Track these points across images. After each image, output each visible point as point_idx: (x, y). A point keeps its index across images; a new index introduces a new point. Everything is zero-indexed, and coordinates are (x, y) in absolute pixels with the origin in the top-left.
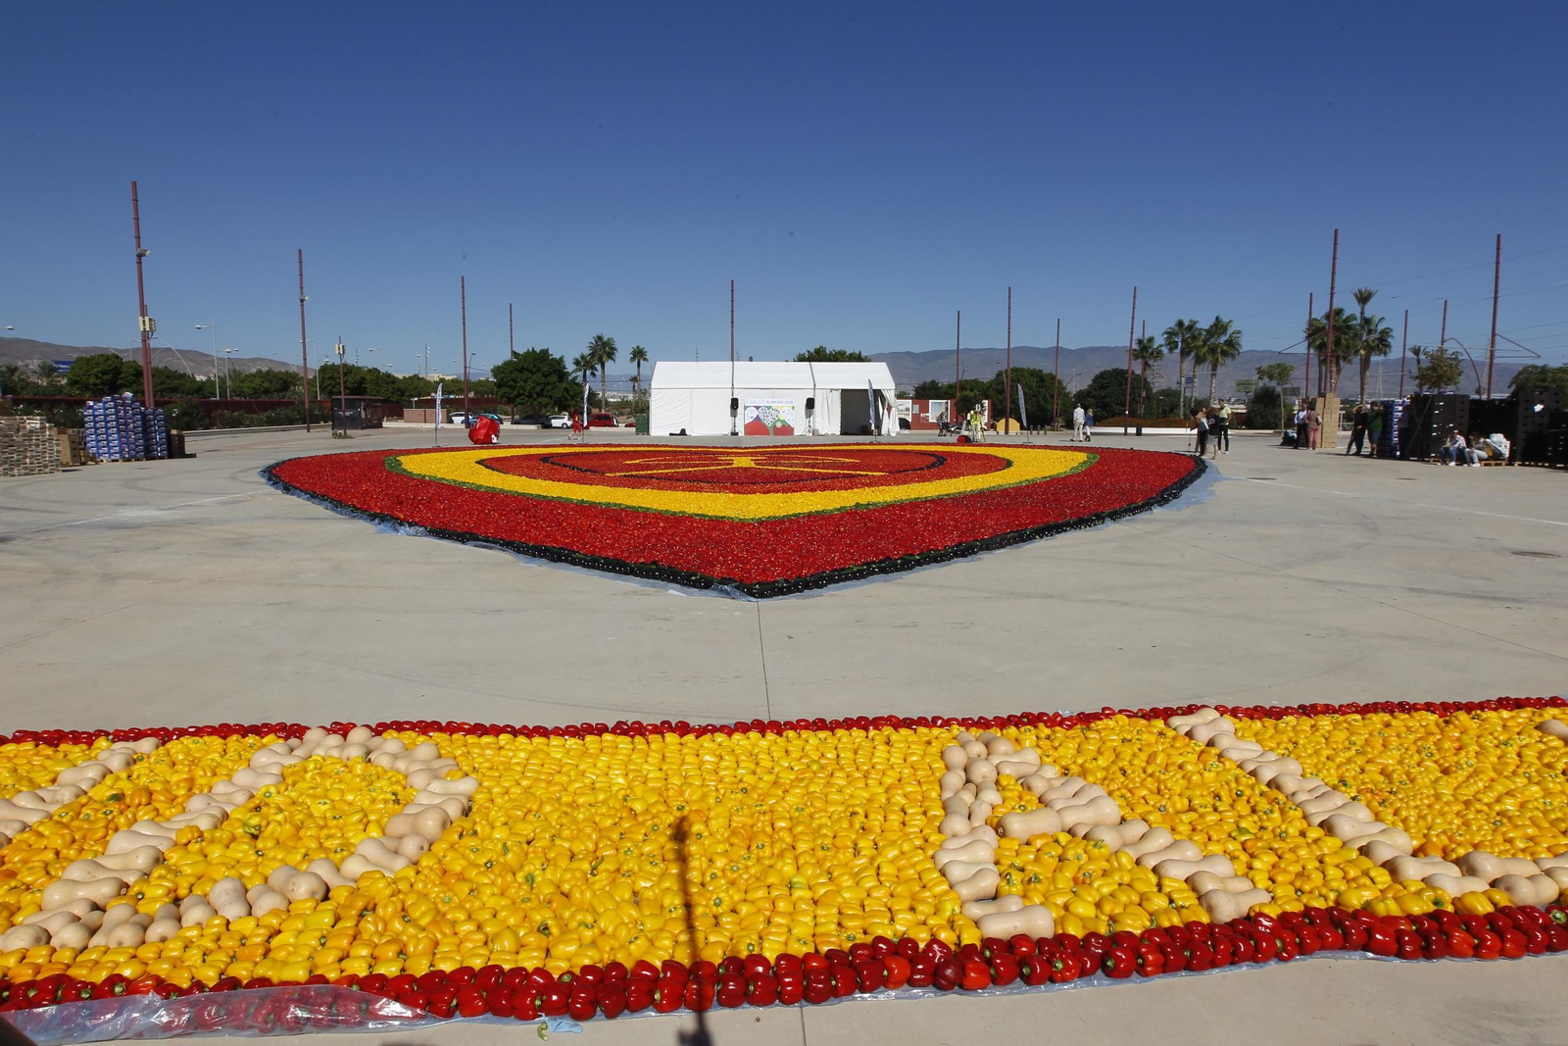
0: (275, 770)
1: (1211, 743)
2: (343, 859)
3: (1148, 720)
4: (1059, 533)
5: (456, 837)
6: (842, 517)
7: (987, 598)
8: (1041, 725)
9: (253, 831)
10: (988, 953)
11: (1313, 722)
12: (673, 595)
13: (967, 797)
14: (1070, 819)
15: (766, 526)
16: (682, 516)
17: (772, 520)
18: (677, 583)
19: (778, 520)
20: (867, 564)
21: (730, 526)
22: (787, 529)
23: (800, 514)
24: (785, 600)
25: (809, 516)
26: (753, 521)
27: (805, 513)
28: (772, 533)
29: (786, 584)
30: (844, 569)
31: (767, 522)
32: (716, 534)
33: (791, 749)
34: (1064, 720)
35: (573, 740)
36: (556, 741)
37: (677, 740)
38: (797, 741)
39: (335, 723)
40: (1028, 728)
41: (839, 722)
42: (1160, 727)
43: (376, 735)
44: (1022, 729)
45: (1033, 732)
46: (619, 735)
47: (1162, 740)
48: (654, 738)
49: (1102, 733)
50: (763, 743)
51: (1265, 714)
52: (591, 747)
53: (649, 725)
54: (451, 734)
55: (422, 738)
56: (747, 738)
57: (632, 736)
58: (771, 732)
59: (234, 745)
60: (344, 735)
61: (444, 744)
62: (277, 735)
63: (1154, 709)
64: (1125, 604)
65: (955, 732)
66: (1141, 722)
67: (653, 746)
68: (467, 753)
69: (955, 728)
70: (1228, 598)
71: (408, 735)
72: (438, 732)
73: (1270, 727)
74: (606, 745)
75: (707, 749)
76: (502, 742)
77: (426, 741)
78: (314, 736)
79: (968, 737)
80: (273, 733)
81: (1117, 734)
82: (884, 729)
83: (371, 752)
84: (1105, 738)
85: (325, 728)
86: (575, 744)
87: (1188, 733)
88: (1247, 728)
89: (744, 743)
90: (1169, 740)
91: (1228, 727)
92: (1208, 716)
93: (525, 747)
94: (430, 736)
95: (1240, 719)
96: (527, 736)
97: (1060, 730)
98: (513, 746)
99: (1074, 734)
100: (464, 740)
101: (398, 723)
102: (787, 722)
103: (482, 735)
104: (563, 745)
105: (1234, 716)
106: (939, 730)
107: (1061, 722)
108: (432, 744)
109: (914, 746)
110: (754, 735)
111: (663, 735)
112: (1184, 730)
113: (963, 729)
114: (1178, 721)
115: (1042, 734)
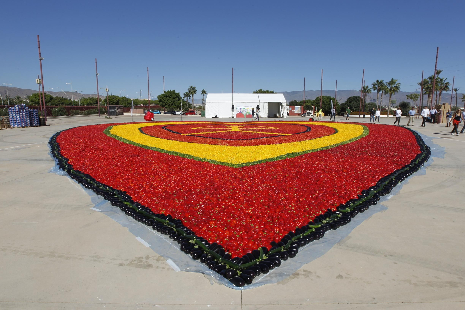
6: (282, 162)
15: (246, 171)
16: (203, 162)
17: (248, 165)
18: (179, 243)
19: (251, 166)
20: (318, 219)
21: (226, 170)
22: (257, 173)
23: (261, 161)
24: (266, 283)
25: (266, 163)
26: (238, 166)
27: (264, 160)
28: (249, 178)
29: (265, 257)
30: (304, 229)
31: (246, 167)
32: (218, 178)
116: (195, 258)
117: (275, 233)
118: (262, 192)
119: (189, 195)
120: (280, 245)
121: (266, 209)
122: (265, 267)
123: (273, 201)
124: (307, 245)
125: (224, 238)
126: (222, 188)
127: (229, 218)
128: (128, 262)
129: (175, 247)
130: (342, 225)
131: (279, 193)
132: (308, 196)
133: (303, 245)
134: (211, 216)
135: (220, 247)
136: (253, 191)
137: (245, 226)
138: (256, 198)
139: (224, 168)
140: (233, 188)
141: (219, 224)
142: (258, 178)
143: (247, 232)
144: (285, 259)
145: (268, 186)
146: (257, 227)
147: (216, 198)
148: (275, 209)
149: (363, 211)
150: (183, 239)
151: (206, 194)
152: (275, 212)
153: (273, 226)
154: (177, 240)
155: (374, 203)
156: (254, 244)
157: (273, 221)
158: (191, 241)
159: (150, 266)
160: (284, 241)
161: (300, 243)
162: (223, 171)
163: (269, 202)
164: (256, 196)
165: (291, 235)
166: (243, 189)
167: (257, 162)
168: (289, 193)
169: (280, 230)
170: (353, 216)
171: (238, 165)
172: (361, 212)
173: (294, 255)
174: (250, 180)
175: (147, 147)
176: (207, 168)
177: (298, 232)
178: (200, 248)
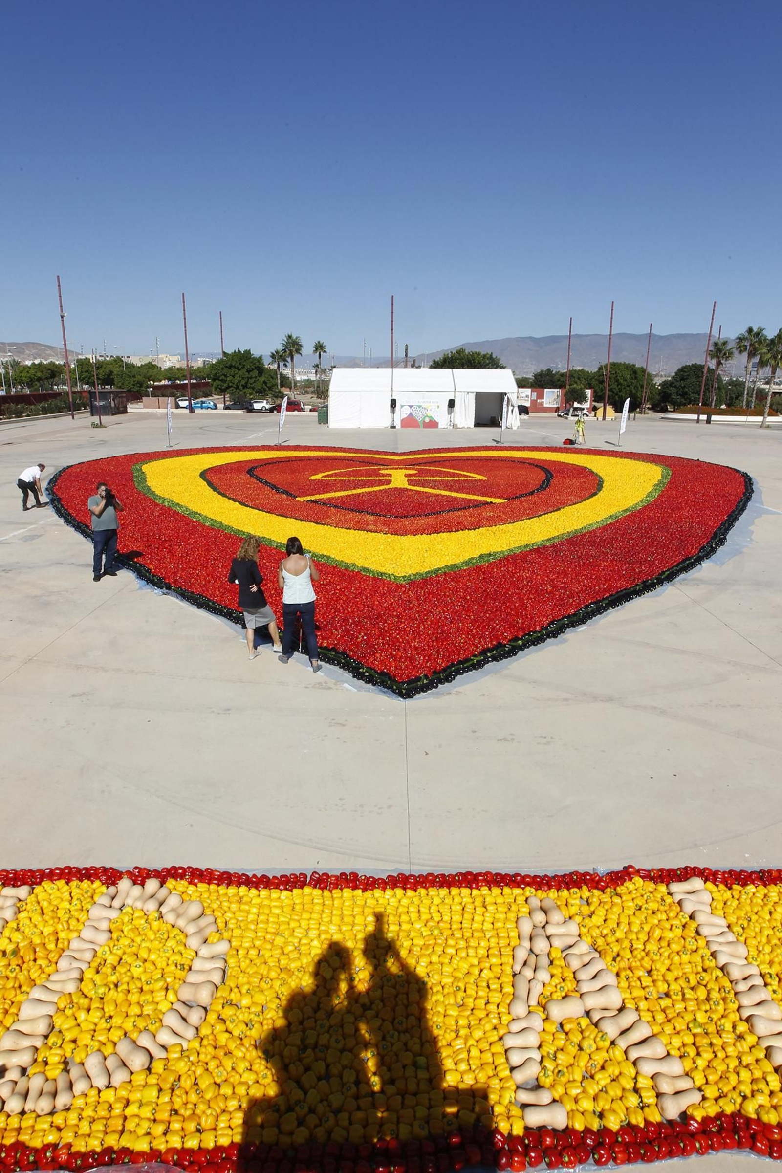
0: (104, 925)
1: (692, 917)
2: (157, 1030)
3: (655, 883)
4: (628, 601)
5: (221, 1007)
6: (469, 573)
7: (566, 700)
8: (585, 888)
9: (101, 996)
10: (527, 1141)
11: (766, 891)
12: (347, 690)
13: (528, 973)
14: (591, 1002)
15: (414, 588)
16: (353, 571)
17: (419, 578)
18: (349, 672)
19: (422, 579)
20: (484, 652)
21: (388, 588)
22: (429, 594)
23: (439, 569)
24: (425, 698)
25: (445, 573)
26: (404, 580)
28: (418, 600)
29: (425, 682)
30: (467, 660)
31: (414, 582)
32: (378, 601)
33: (422, 909)
34: (601, 880)
35: (285, 893)
36: (275, 893)
37: (350, 895)
38: (427, 902)
39: (136, 868)
40: (576, 889)
41: (453, 877)
42: (663, 893)
43: (162, 884)
44: (572, 891)
45: (579, 895)
46: (315, 887)
47: (662, 908)
48: (336, 893)
49: (624, 898)
50: (405, 902)
51: (736, 879)
52: (297, 902)
53: (333, 876)
54: (209, 884)
55: (192, 888)
56: (395, 895)
57: (322, 889)
58: (410, 888)
59: (76, 892)
60: (143, 884)
61: (205, 895)
62: (101, 881)
63: (661, 870)
64: (663, 712)
65: (528, 894)
66: (651, 886)
67: (336, 902)
68: (220, 907)
69: (528, 888)
70: (739, 705)
71: (182, 884)
72: (201, 881)
73: (736, 897)
74: (307, 899)
75: (370, 907)
76: (241, 894)
77: (194, 891)
78: (125, 884)
79: (535, 902)
80: (98, 878)
81: (633, 900)
82: (482, 889)
83: (161, 904)
84: (625, 904)
85: (130, 874)
86: (287, 898)
87: (680, 903)
88: (720, 898)
89: (393, 902)
90: (666, 908)
91: (707, 898)
92: (697, 883)
93: (256, 901)
94: (196, 885)
95: (717, 886)
96: (257, 888)
97: (596, 892)
98: (249, 900)
99: (606, 898)
100: (218, 891)
101: (174, 868)
102: (421, 876)
103: (228, 885)
104: (279, 898)
105: (714, 882)
106: (517, 891)
107: (598, 882)
108: (198, 894)
109: (500, 909)
110: (399, 892)
111: (341, 889)
112: (677, 898)
113: (533, 890)
114: (676, 887)
115: (584, 897)
116: (367, 682)
117: (438, 664)
118: (432, 621)
119: (346, 624)
120: (439, 673)
121: (433, 641)
122: (424, 689)
123: (443, 632)
124: (465, 675)
125: (390, 668)
126: (384, 615)
127: (395, 651)
128: (311, 686)
129: (348, 676)
130: (507, 658)
131: (451, 622)
132: (484, 627)
133: (462, 674)
134: (375, 648)
135: (387, 674)
136: (421, 620)
137: (409, 658)
138: (424, 629)
139: (384, 584)
140: (397, 616)
141: (385, 656)
142: (430, 602)
143: (412, 663)
144: (441, 683)
145: (440, 613)
146: (422, 658)
147: (378, 628)
148: (443, 642)
149: (536, 645)
150: (353, 668)
151: (366, 622)
152: (442, 644)
153: (437, 658)
154: (348, 669)
155: (555, 637)
156: (417, 672)
157: (438, 652)
158: (361, 670)
159: (330, 688)
160: (445, 670)
161: (458, 673)
162: (383, 589)
163: (438, 633)
164: (424, 625)
165: (453, 665)
166: (410, 617)
167: (432, 572)
168: (463, 623)
169: (443, 662)
170: (523, 650)
171: (404, 577)
172: (535, 645)
173: (450, 681)
174: (419, 604)
176: (360, 582)
177: (460, 662)
178: (370, 675)
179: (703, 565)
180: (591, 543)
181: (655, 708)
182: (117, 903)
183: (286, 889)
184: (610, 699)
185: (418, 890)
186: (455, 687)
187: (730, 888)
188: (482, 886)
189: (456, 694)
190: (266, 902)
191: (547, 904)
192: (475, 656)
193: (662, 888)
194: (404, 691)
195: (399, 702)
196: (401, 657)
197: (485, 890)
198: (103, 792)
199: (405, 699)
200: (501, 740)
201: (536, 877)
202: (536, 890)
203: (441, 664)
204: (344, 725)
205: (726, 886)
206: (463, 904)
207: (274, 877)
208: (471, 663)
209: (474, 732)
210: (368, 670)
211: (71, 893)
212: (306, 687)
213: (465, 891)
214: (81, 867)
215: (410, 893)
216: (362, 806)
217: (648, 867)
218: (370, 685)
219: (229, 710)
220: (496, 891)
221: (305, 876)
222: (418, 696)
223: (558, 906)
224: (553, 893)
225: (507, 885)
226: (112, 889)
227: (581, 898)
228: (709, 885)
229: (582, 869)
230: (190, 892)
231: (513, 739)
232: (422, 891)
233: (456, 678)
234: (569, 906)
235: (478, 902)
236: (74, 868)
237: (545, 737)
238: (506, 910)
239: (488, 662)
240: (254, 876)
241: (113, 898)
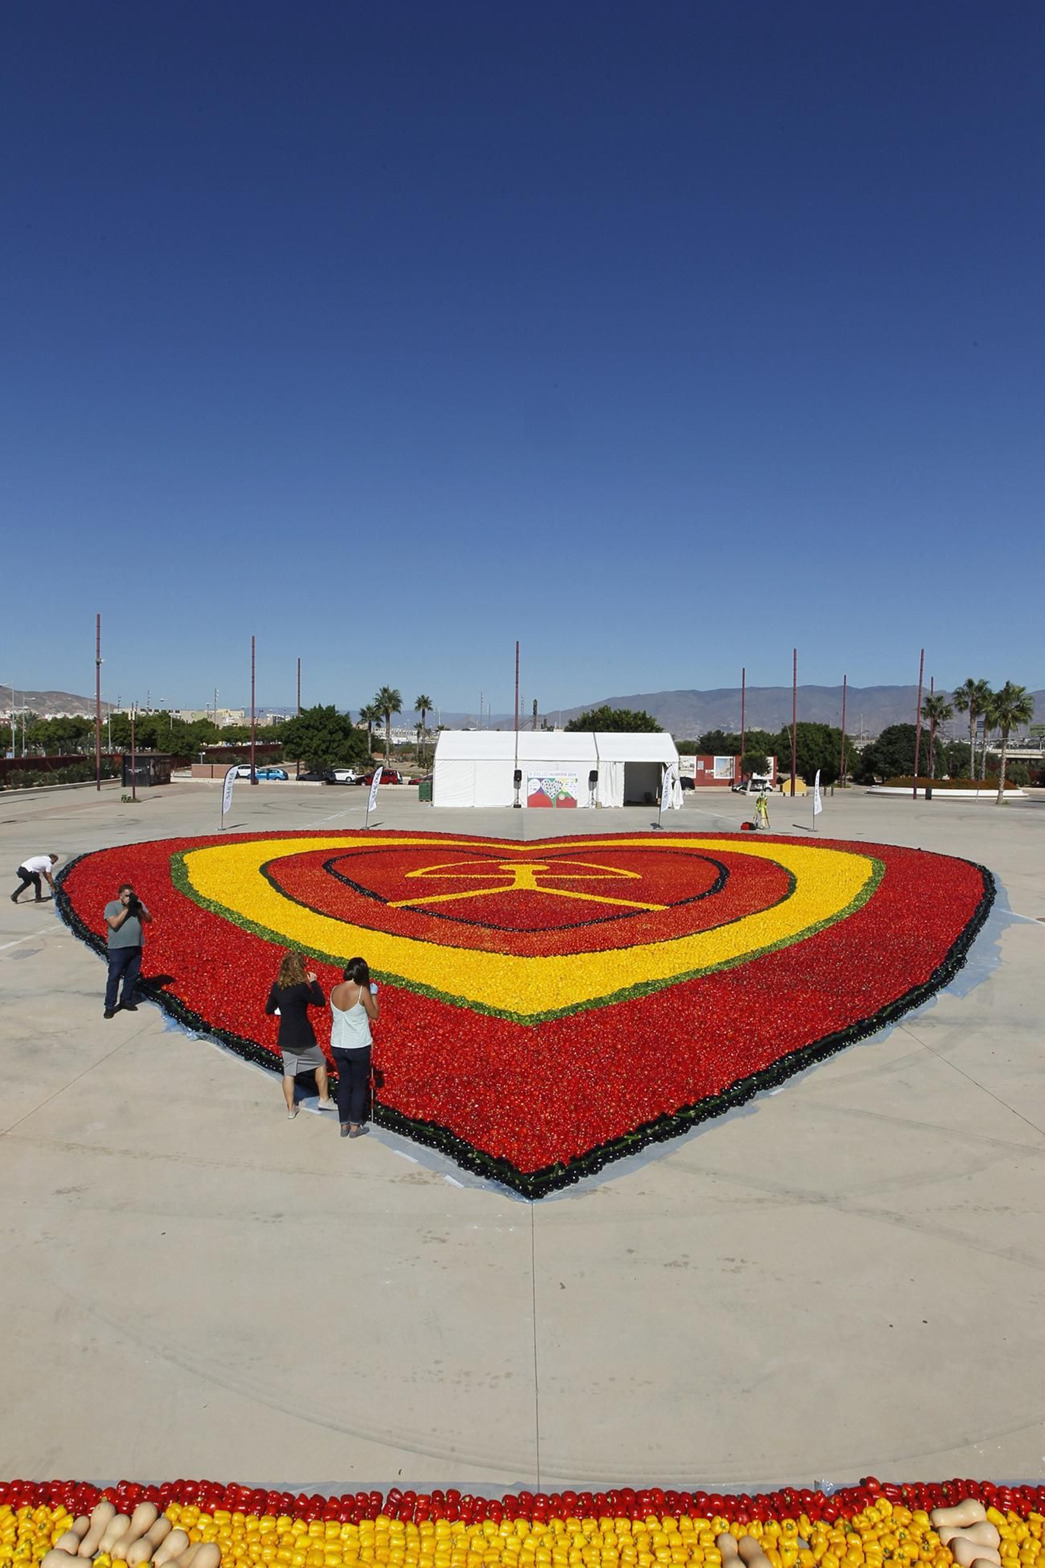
3: (911, 1509)
4: (839, 1050)
6: (620, 1010)
7: (759, 1201)
8: (804, 1518)
12: (450, 1185)
15: (545, 1033)
16: (461, 1008)
17: (551, 1018)
18: (454, 1158)
19: (556, 1019)
20: (641, 1128)
21: (509, 1032)
22: (565, 1041)
23: (579, 1005)
24: (560, 1199)
25: (587, 1011)
26: (531, 1021)
27: (584, 1003)
28: (550, 1050)
29: (560, 1173)
30: (618, 1140)
31: (545, 1024)
32: (495, 1051)
33: (557, 1558)
34: (827, 1504)
35: (348, 1528)
36: (332, 1529)
37: (448, 1531)
38: (563, 1543)
39: (123, 1483)
40: (791, 1521)
41: (602, 1497)
42: (923, 1527)
43: (161, 1511)
44: (785, 1523)
45: (795, 1531)
46: (393, 1517)
47: (925, 1555)
48: (426, 1527)
49: (865, 1537)
50: (530, 1543)
51: (1033, 1502)
52: (365, 1544)
53: (421, 1497)
54: (232, 1511)
55: (205, 1519)
56: (514, 1533)
57: (404, 1520)
58: (538, 1519)
59: (25, 1525)
60: (130, 1513)
61: (225, 1533)
62: (66, 1506)
63: (918, 1485)
64: (900, 1220)
65: (718, 1529)
66: (905, 1515)
67: (425, 1545)
68: (247, 1554)
69: (718, 1519)
70: (1007, 1208)
71: (190, 1513)
72: (221, 1507)
73: (1037, 1534)
74: (380, 1539)
75: (476, 1553)
76: (280, 1530)
77: (208, 1526)
78: (102, 1512)
79: (729, 1544)
80: (62, 1501)
81: (879, 1539)
82: (649, 1519)
83: (155, 1549)
84: (868, 1548)
85: (112, 1494)
86: (350, 1536)
87: (951, 1545)
88: (1013, 1537)
89: (513, 1543)
90: (931, 1555)
91: (991, 1536)
92: (973, 1510)
93: (302, 1543)
94: (212, 1514)
95: (1005, 1514)
96: (305, 1519)
97: (822, 1526)
98: (291, 1540)
99: (837, 1536)
100: (244, 1525)
101: (181, 1484)
102: (555, 1496)
103: (262, 1514)
104: (338, 1537)
105: (1000, 1508)
106: (701, 1524)
107: (823, 1508)
108: (213, 1531)
109: (676, 1556)
110: (522, 1525)
111: (434, 1521)
112: (948, 1536)
113: (725, 1522)
114: (944, 1517)
115: (805, 1534)
116: (478, 1174)
117: (578, 1145)
118: (569, 1081)
119: (450, 1086)
120: (581, 1159)
121: (571, 1112)
122: (559, 1183)
123: (585, 1097)
124: (616, 1162)
125: (511, 1152)
126: (503, 1073)
127: (518, 1126)
128: (399, 1179)
129: (451, 1163)
130: (674, 1136)
131: (596, 1083)
132: (641, 1090)
133: (612, 1161)
134: (490, 1122)
135: (506, 1161)
136: (554, 1079)
137: (538, 1136)
138: (558, 1093)
139: (504, 1026)
140: (522, 1074)
141: (504, 1133)
142: (566, 1053)
143: (541, 1145)
144: (583, 1175)
145: (580, 1069)
146: (555, 1137)
147: (495, 1092)
148: (584, 1112)
149: (715, 1117)
150: (460, 1151)
151: (478, 1083)
152: (584, 1117)
153: (577, 1136)
154: (452, 1153)
156: (549, 1158)
157: (578, 1128)
158: (470, 1155)
159: (426, 1182)
160: (587, 1155)
161: (606, 1159)
162: (502, 1034)
163: (577, 1099)
164: (558, 1088)
165: (599, 1147)
166: (539, 1075)
167: (569, 1009)
168: (612, 1085)
169: (585, 1143)
170: (696, 1124)
171: (531, 1016)
172: (712, 1117)
173: (595, 1172)
174: (552, 1056)
175: (321, 954)
176: (470, 1024)
177: (609, 1143)
178: (483, 1163)
179: (938, 996)
180: (785, 966)
181: (888, 1213)
182: (86, 1548)
183: (349, 1521)
184: (823, 1200)
185: (551, 1523)
186: (602, 1181)
187: (1026, 1519)
188: (648, 1514)
189: (603, 1192)
190: (318, 1545)
191: (749, 1547)
192: (630, 1134)
193: (923, 1519)
194: (530, 1188)
195: (523, 1205)
196: (526, 1136)
197: (652, 1523)
198: (85, 1349)
199: (532, 1199)
200: (670, 1265)
201: (729, 1498)
202: (731, 1522)
203: (582, 1145)
204: (444, 1241)
205: (1019, 1514)
206: (620, 1547)
207: (333, 1499)
208: (624, 1144)
209: (630, 1251)
210: (481, 1155)
211: (17, 1529)
212: (392, 1181)
213: (623, 1524)
214: (39, 1481)
215: (538, 1527)
216: (467, 1374)
217: (898, 1481)
218: (482, 1179)
219: (279, 1216)
220: (669, 1523)
221: (379, 1496)
222: (550, 1195)
223: (765, 1552)
224: (756, 1528)
225: (685, 1512)
226: (82, 1522)
227: (799, 1535)
228: (993, 1512)
229: (798, 1483)
230: (201, 1527)
231: (686, 1264)
232: (557, 1524)
233: (604, 1167)
234: (783, 1552)
235: (642, 1545)
236: (28, 1483)
237: (733, 1260)
238: (685, 1558)
239: (648, 1142)
240: (302, 1497)
241: (81, 1538)
